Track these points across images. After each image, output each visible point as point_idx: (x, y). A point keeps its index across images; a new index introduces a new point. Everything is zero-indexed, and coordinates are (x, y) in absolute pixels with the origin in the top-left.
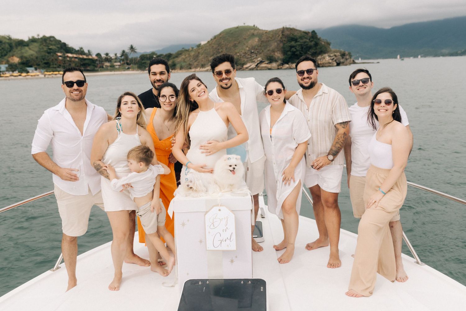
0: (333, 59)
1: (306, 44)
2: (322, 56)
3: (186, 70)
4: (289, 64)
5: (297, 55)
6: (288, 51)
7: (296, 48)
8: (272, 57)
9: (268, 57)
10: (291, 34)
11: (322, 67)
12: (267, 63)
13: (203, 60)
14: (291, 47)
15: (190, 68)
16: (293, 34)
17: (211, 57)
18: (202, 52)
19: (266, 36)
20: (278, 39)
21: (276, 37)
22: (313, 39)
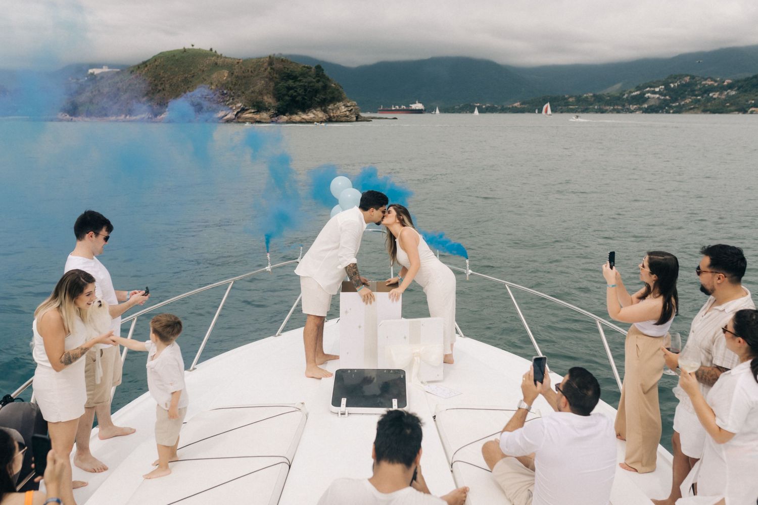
0: (352, 109)
1: (311, 85)
2: (335, 104)
3: (99, 118)
4: (287, 114)
5: (297, 102)
6: (284, 95)
7: (296, 91)
8: (261, 102)
9: (253, 103)
10: (285, 68)
11: (337, 121)
12: (253, 113)
14: (289, 88)
15: (106, 115)
16: (288, 69)
18: (124, 87)
19: (241, 68)
20: (264, 74)
21: (260, 71)
22: (319, 78)
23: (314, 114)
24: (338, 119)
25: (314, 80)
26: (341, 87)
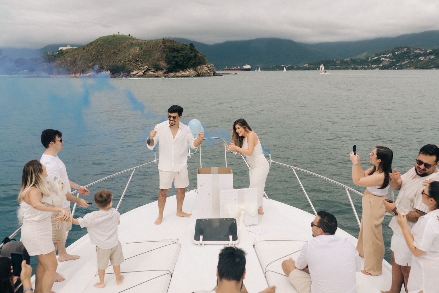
0: (211, 69)
1: (187, 55)
2: (201, 66)
3: (65, 75)
4: (173, 72)
5: (179, 65)
6: (172, 61)
7: (178, 59)
8: (158, 65)
10: (172, 45)
11: (202, 76)
12: (154, 71)
13: (82, 65)
14: (174, 57)
16: (174, 46)
17: (90, 63)
18: (80, 57)
19: (147, 46)
20: (160, 49)
21: (158, 47)
22: (192, 51)
23: (189, 72)
24: (203, 75)
25: (189, 52)
26: (204, 56)
